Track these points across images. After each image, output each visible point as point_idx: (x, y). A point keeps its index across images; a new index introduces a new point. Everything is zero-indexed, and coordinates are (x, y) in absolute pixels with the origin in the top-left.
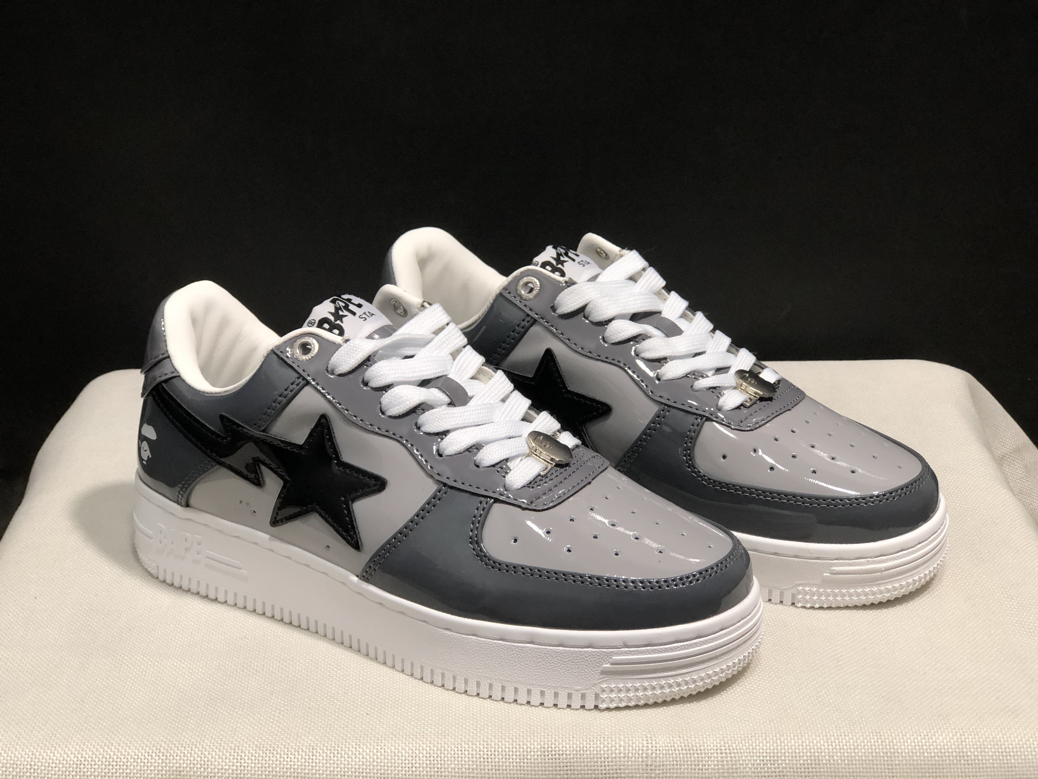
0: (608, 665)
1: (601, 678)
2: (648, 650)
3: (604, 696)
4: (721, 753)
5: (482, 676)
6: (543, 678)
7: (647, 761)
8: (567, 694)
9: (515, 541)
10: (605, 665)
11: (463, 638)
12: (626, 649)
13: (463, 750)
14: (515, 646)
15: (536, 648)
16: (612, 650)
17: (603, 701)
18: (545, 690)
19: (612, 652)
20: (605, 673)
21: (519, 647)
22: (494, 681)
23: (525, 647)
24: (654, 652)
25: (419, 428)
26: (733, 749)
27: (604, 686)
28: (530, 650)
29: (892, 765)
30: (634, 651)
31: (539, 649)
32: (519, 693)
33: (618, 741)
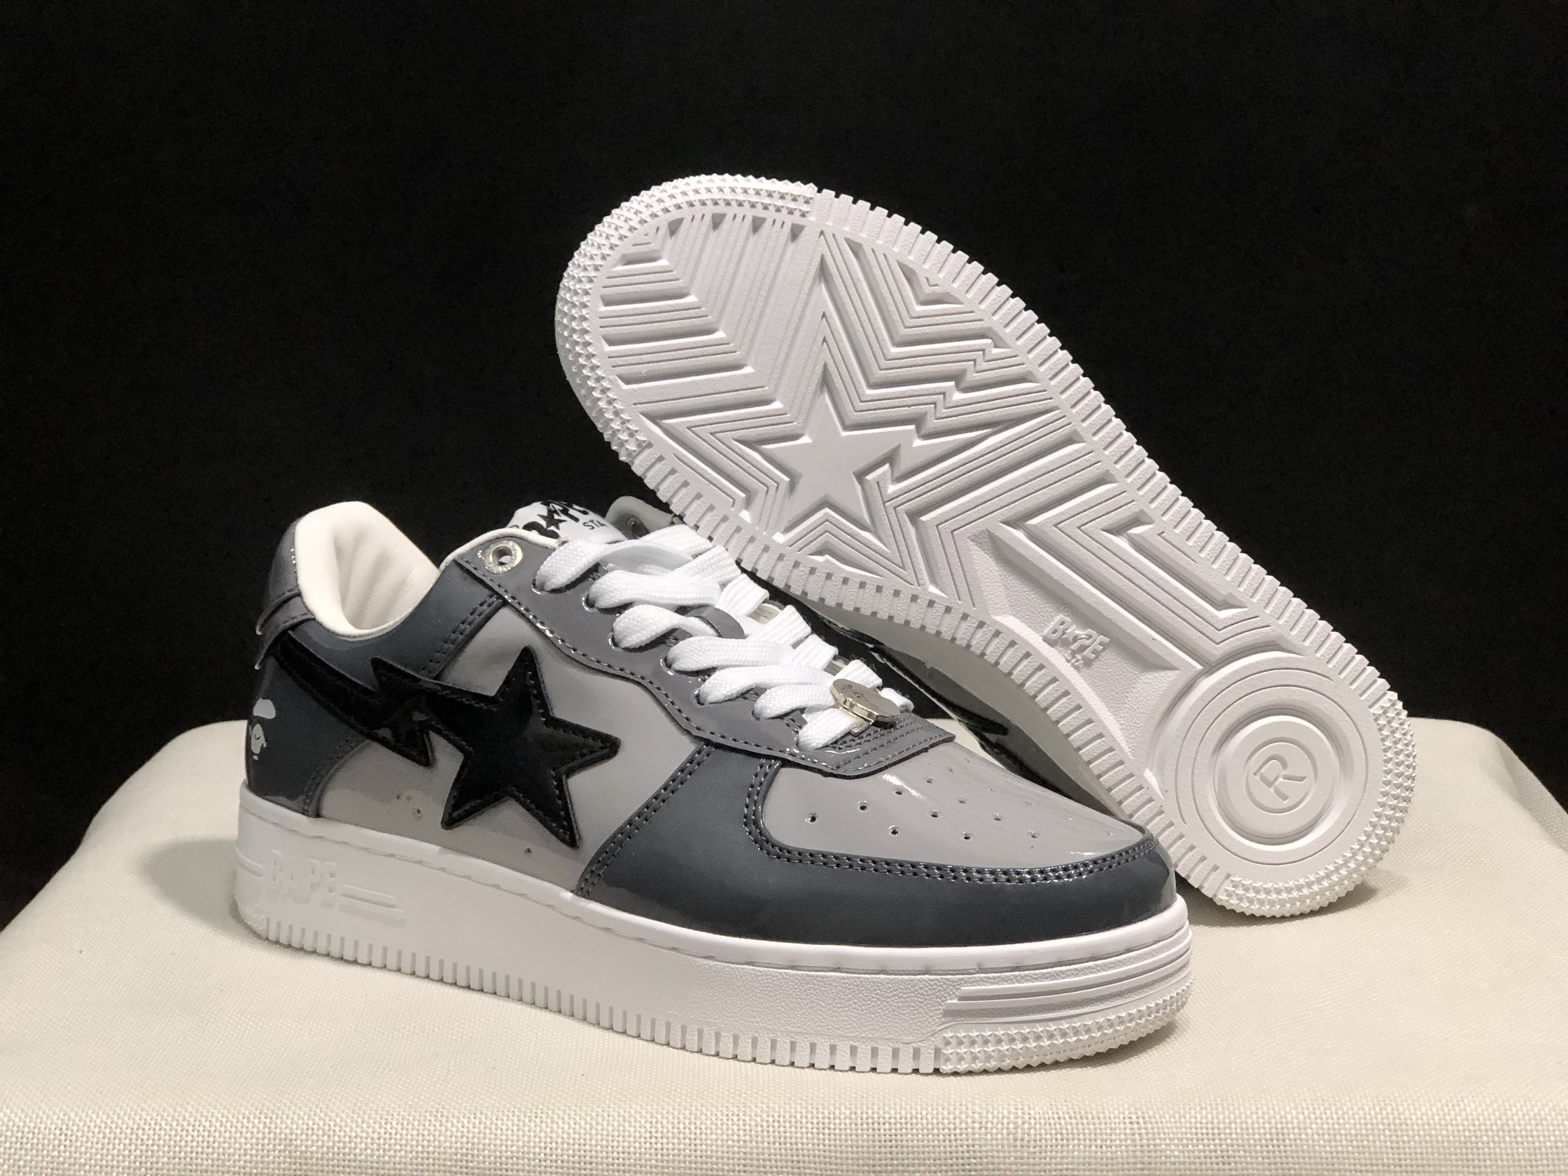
0: (955, 1001)
1: (943, 1023)
2: (1016, 976)
3: (948, 1051)
4: (1131, 1123)
5: (761, 1028)
6: (854, 1024)
7: (1016, 1133)
8: (890, 1049)
9: (813, 819)
10: (949, 1001)
11: (732, 969)
12: (982, 975)
13: (730, 1115)
14: (812, 976)
15: (844, 978)
16: (960, 976)
17: (948, 1060)
18: (857, 1044)
19: (960, 980)
20: (952, 1014)
21: (817, 976)
22: (779, 1033)
23: (826, 977)
24: (1025, 979)
25: (669, 666)
26: (1149, 1117)
27: (949, 1034)
28: (834, 981)
29: (1398, 1142)
30: (994, 978)
31: (848, 978)
32: (817, 1051)
33: (970, 1106)
